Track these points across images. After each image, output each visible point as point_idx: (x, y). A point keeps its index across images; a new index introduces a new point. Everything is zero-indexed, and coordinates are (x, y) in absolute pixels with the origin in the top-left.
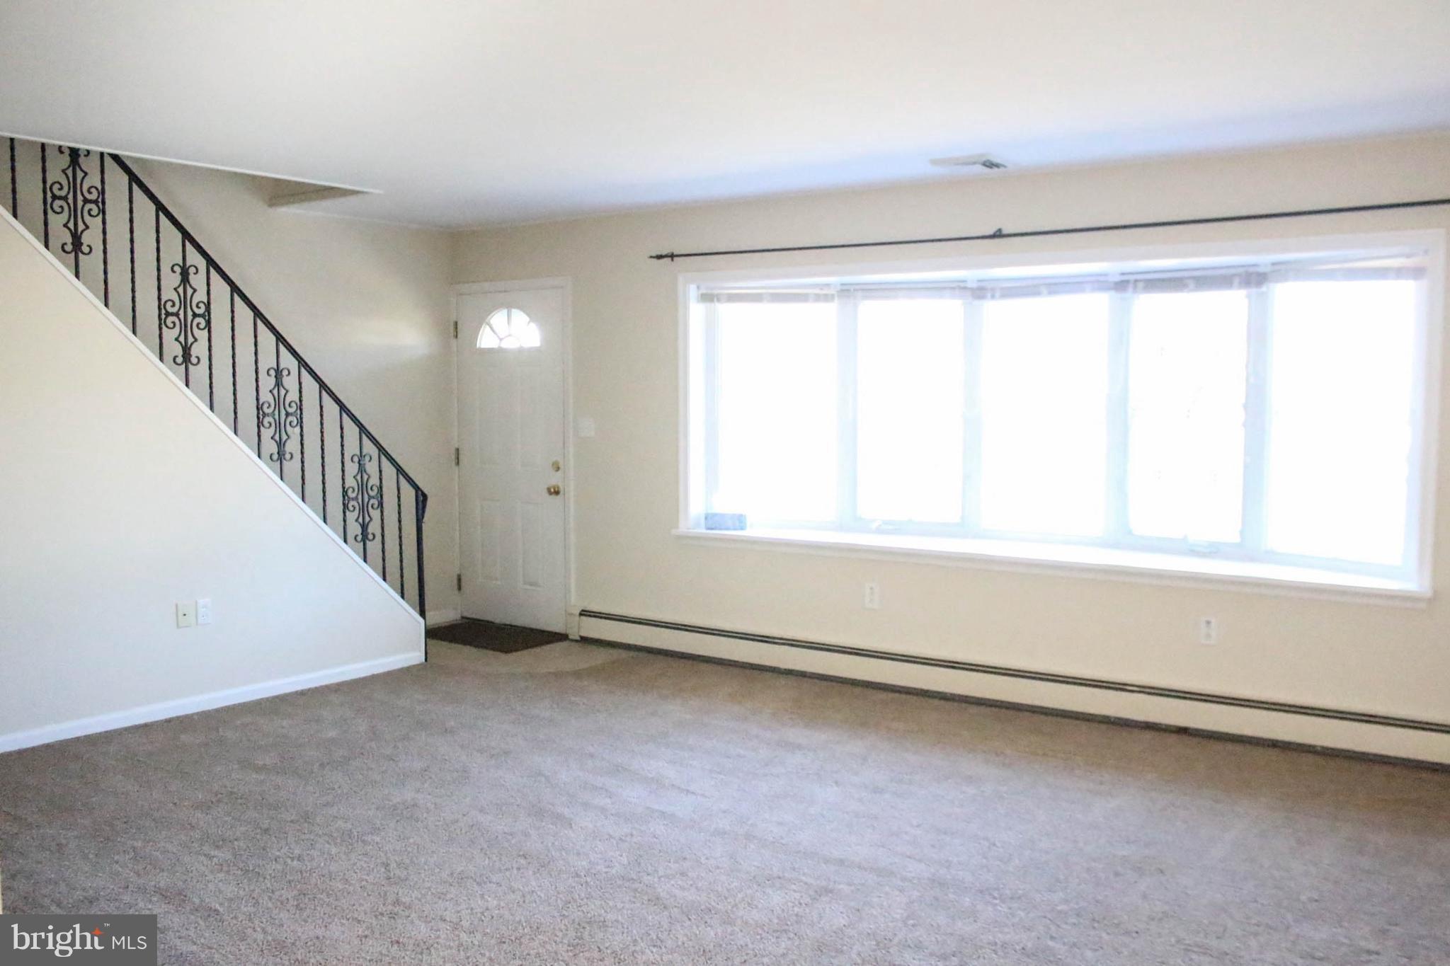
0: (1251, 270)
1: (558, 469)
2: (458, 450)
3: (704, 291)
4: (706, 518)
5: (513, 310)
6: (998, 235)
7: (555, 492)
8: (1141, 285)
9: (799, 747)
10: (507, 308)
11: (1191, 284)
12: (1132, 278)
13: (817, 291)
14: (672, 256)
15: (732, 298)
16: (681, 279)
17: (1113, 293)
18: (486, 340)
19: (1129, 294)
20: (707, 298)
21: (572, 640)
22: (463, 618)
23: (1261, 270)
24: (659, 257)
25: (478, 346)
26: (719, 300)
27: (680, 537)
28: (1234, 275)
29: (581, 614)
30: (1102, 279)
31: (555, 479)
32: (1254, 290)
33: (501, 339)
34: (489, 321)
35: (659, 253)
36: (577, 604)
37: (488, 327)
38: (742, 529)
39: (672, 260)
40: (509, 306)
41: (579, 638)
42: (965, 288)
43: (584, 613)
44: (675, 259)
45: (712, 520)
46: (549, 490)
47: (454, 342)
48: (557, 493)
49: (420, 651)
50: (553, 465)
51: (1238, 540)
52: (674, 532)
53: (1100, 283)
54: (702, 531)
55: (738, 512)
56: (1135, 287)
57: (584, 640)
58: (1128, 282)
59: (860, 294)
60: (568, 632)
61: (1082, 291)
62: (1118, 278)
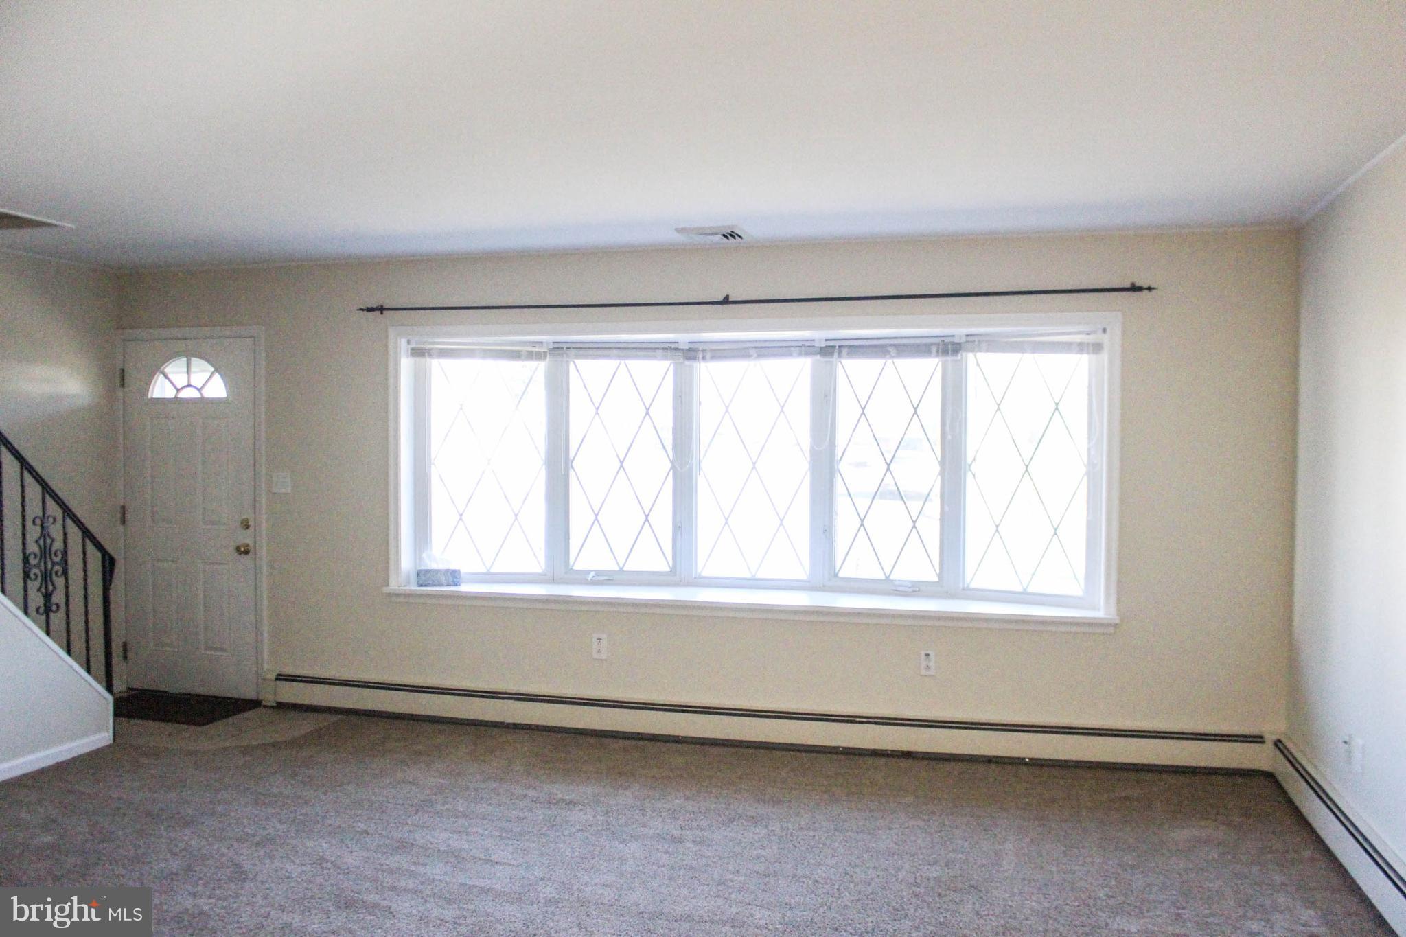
0: (947, 340)
1: (247, 527)
2: (123, 507)
3: (413, 345)
4: (418, 575)
5: (194, 360)
6: (726, 301)
7: (243, 551)
8: (845, 351)
9: (571, 803)
10: (187, 356)
11: (893, 351)
12: (837, 344)
13: (530, 349)
14: (381, 309)
15: (444, 353)
16: (392, 332)
17: (818, 357)
18: (161, 389)
19: (835, 359)
20: (417, 352)
21: (265, 707)
22: (130, 689)
23: (956, 340)
24: (370, 310)
25: (149, 396)
26: (430, 355)
27: (390, 595)
28: (932, 344)
29: (277, 679)
30: (808, 344)
31: (245, 538)
32: (950, 358)
33: (178, 390)
34: (163, 370)
35: (370, 306)
36: (270, 668)
37: (162, 376)
38: (456, 585)
39: (382, 313)
40: (189, 354)
41: (275, 704)
42: (677, 349)
43: (280, 678)
44: (384, 312)
45: (424, 577)
46: (238, 549)
47: (120, 393)
48: (246, 552)
49: (108, 732)
50: (242, 523)
51: (936, 579)
52: (386, 590)
53: (806, 348)
54: (414, 587)
55: (452, 567)
56: (840, 353)
57: (281, 706)
58: (834, 347)
59: (573, 352)
60: (260, 698)
61: (790, 355)
62: (823, 344)
